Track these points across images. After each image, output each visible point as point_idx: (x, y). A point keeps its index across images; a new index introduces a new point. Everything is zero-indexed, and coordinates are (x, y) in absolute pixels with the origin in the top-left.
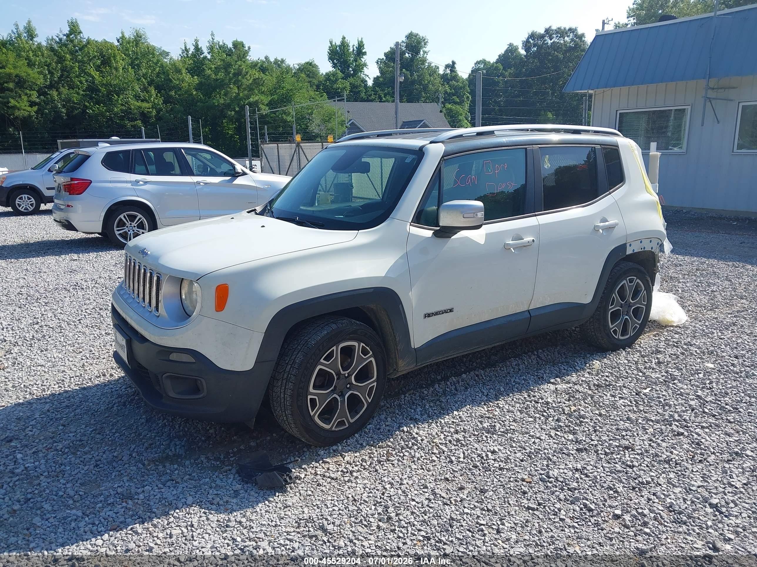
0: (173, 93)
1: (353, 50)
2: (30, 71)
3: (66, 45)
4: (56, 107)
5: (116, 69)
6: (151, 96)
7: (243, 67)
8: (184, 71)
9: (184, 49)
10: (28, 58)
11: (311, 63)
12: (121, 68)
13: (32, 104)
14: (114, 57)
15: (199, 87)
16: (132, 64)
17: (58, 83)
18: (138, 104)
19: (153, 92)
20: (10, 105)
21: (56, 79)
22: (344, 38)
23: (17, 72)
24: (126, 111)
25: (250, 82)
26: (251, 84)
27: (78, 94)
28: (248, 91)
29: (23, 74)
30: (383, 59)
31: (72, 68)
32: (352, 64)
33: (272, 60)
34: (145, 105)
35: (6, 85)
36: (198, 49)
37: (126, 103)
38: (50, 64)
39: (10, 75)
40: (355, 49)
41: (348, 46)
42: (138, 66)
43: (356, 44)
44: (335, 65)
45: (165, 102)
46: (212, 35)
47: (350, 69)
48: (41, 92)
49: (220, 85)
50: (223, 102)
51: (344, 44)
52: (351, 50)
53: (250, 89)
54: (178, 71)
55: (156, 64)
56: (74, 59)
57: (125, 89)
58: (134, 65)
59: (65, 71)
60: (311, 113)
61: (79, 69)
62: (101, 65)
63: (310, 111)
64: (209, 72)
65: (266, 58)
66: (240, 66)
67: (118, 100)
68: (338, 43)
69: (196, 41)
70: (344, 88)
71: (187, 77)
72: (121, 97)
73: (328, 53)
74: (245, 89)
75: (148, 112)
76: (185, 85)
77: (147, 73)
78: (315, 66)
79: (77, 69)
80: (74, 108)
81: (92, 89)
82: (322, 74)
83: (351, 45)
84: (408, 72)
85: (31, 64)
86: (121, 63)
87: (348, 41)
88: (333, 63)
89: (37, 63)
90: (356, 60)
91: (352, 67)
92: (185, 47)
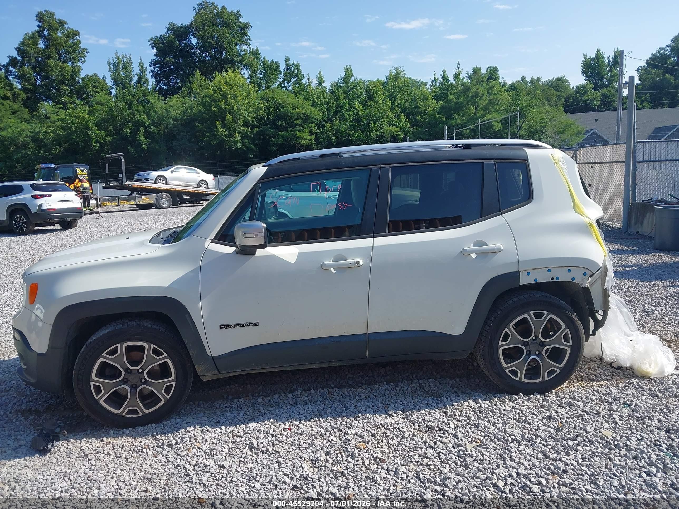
0: (419, 118)
1: (609, 61)
2: (313, 109)
3: (341, 87)
4: (328, 136)
5: (377, 102)
6: (400, 122)
7: (479, 90)
8: (430, 98)
9: (433, 79)
10: (313, 100)
11: (562, 78)
12: (381, 101)
13: (311, 134)
14: (377, 92)
15: (442, 110)
16: (391, 98)
17: (332, 117)
18: (389, 128)
19: (403, 117)
20: (297, 136)
21: (331, 114)
22: (598, 51)
23: (304, 110)
24: (380, 135)
25: (487, 102)
26: (487, 104)
27: (347, 125)
28: (484, 111)
29: (308, 112)
30: (644, 66)
31: (344, 104)
32: (607, 74)
33: (528, 79)
34: (396, 129)
35: (295, 122)
36: (445, 78)
37: (381, 128)
38: (329, 103)
39: (299, 114)
40: (611, 59)
41: (603, 57)
42: (395, 97)
43: (612, 55)
44: (588, 78)
45: (412, 126)
46: (458, 64)
47: (605, 80)
48: (321, 126)
49: (459, 108)
50: (460, 122)
51: (599, 57)
52: (607, 61)
53: (486, 108)
54: (425, 98)
55: (410, 95)
56: (346, 98)
57: (380, 118)
58: (392, 97)
59: (339, 107)
60: (545, 127)
61: (349, 104)
62: (368, 100)
63: (544, 124)
64: (451, 97)
65: (523, 78)
66: (477, 89)
67: (373, 127)
68: (593, 56)
69: (444, 71)
70: (595, 99)
71: (433, 103)
72: (377, 124)
73: (582, 67)
74: (481, 109)
75: (397, 135)
76: (430, 110)
77: (401, 103)
78: (566, 81)
79: (347, 105)
80: (342, 136)
81: (357, 120)
82: (573, 88)
83: (606, 56)
84: (672, 77)
85: (314, 105)
86: (380, 97)
87: (603, 53)
88: (587, 76)
89: (319, 103)
90: (610, 71)
91: (606, 78)
92: (435, 78)
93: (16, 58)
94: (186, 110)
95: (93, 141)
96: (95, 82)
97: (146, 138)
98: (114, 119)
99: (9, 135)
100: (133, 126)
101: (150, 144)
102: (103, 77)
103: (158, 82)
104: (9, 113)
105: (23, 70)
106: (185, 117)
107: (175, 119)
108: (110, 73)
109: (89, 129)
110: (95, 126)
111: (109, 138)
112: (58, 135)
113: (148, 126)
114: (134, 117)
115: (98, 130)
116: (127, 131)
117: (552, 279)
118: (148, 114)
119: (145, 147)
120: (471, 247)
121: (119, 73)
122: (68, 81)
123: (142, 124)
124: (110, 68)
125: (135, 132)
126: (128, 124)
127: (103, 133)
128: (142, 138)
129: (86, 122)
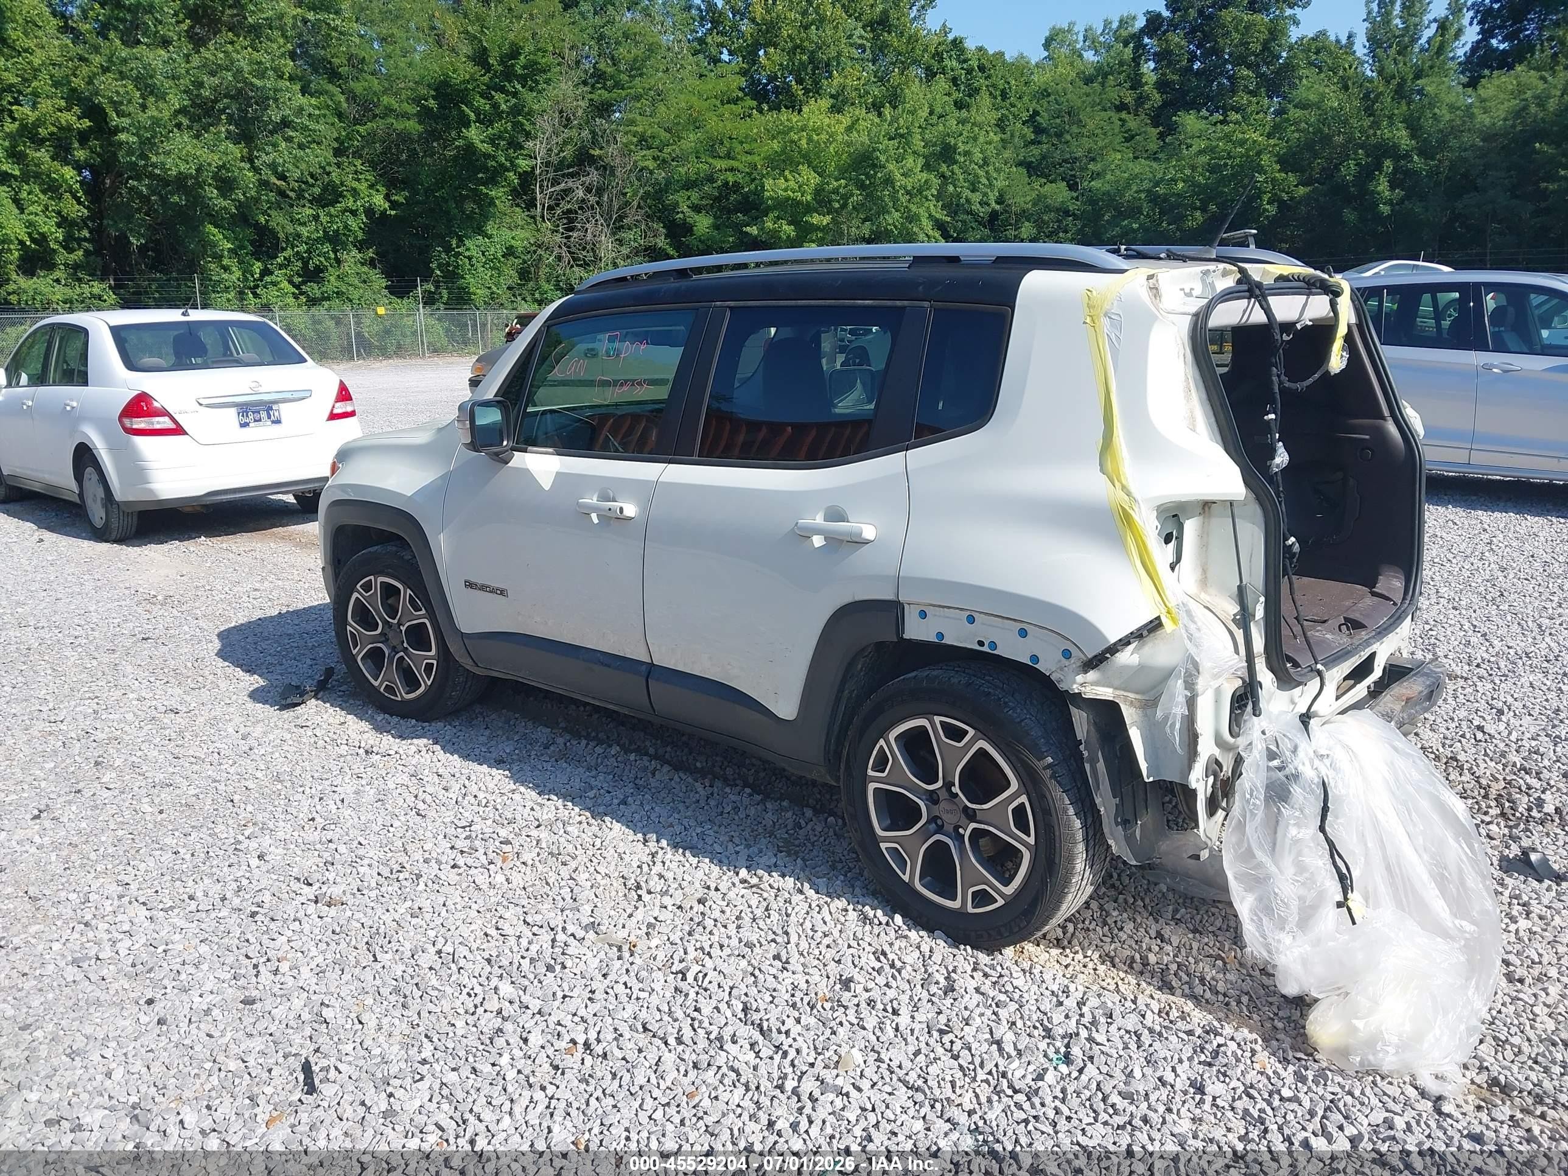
93: (1159, 15)
94: (1525, 108)
95: (1266, 197)
96: (1317, 53)
97: (1392, 188)
98: (1327, 140)
99: (1107, 187)
100: (1368, 156)
101: (1401, 201)
102: (1349, 37)
103: (1486, 34)
104: (1119, 139)
105: (1167, 41)
106: (1519, 128)
107: (1489, 136)
108: (1367, 24)
109: (1261, 170)
110: (1277, 162)
111: (1302, 190)
112: (1195, 184)
113: (1407, 156)
114: (1375, 134)
115: (1279, 171)
116: (1349, 170)
117: (981, 643)
118: (1414, 127)
119: (1385, 209)
120: (819, 520)
121: (1389, 22)
122: (1256, 56)
123: (1387, 150)
124: (1369, 13)
125: (1367, 174)
126: (1356, 153)
127: (1292, 178)
128: (1383, 186)
129: (1259, 153)
